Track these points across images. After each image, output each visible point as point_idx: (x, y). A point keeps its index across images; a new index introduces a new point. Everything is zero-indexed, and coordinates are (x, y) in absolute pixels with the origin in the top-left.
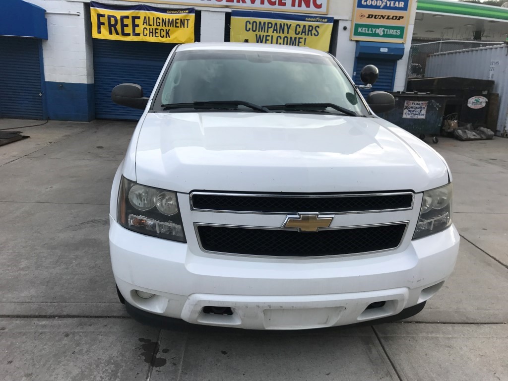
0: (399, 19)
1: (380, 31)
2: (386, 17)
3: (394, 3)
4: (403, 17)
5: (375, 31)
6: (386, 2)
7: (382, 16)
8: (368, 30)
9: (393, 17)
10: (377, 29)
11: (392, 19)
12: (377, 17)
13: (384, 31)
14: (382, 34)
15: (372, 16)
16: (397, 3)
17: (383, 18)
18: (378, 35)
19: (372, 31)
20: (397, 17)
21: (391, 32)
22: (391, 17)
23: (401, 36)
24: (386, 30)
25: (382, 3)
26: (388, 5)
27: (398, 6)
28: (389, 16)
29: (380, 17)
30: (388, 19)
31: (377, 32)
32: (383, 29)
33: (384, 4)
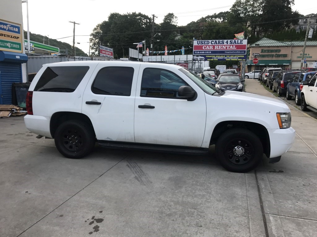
0: (17, 38)
1: (8, 45)
2: (10, 36)
3: (13, 28)
4: (19, 38)
5: (6, 45)
6: (9, 27)
7: (8, 35)
8: (2, 44)
9: (14, 37)
10: (7, 43)
11: (14, 38)
12: (5, 36)
13: (11, 45)
14: (10, 47)
15: (3, 34)
16: (14, 28)
17: (9, 37)
18: (7, 47)
19: (4, 44)
20: (16, 37)
21: (14, 46)
22: (13, 37)
23: (20, 49)
24: (12, 44)
25: (7, 27)
26: (10, 29)
27: (15, 30)
28: (12, 36)
29: (7, 36)
30: (11, 37)
31: (7, 45)
32: (10, 43)
33: (8, 28)
